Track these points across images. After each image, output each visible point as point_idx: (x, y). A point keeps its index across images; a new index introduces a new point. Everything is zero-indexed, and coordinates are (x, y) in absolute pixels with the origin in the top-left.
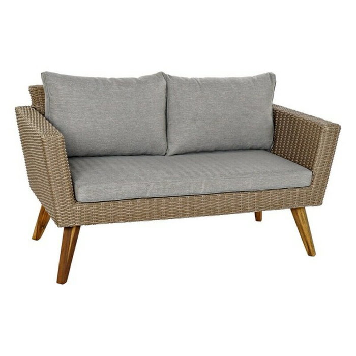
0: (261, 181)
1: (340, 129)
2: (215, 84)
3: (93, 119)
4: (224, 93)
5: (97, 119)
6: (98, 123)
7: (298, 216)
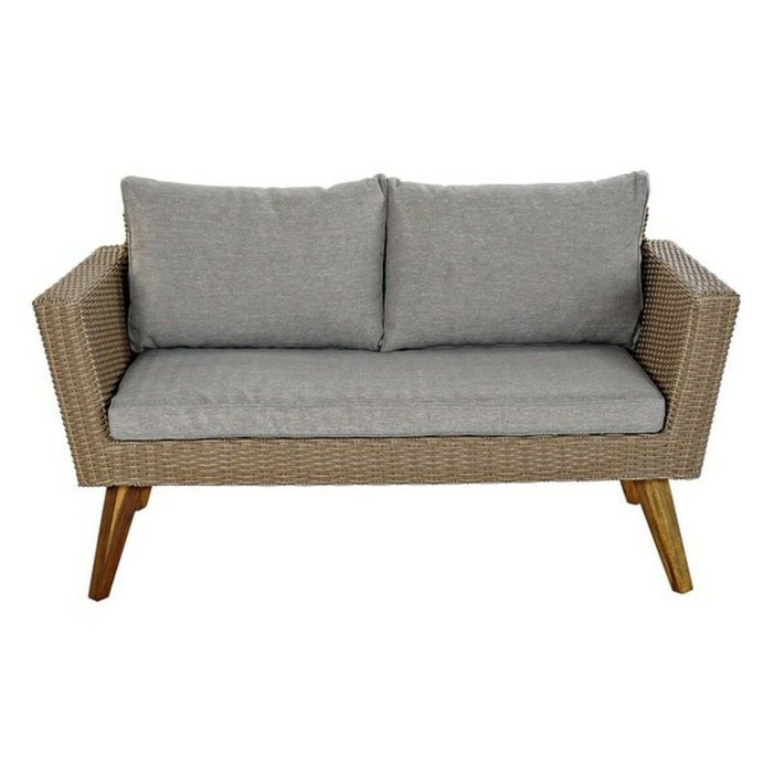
0: (529, 416)
1: (738, 303)
2: (495, 199)
3: (210, 271)
4: (511, 218)
5: (219, 272)
6: (220, 279)
7: (648, 499)
